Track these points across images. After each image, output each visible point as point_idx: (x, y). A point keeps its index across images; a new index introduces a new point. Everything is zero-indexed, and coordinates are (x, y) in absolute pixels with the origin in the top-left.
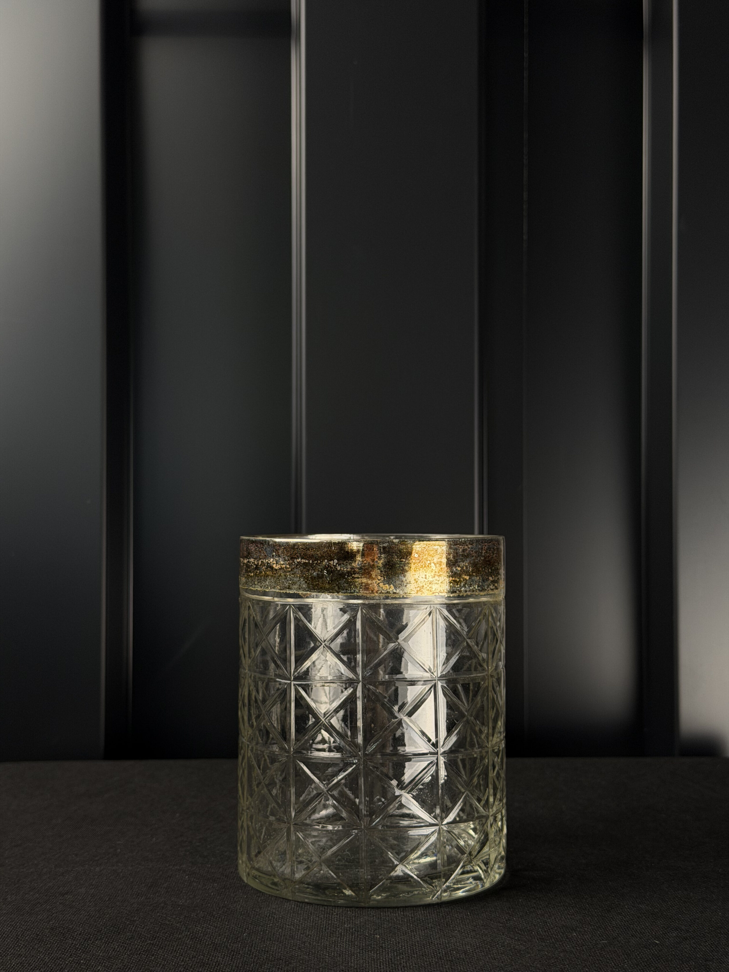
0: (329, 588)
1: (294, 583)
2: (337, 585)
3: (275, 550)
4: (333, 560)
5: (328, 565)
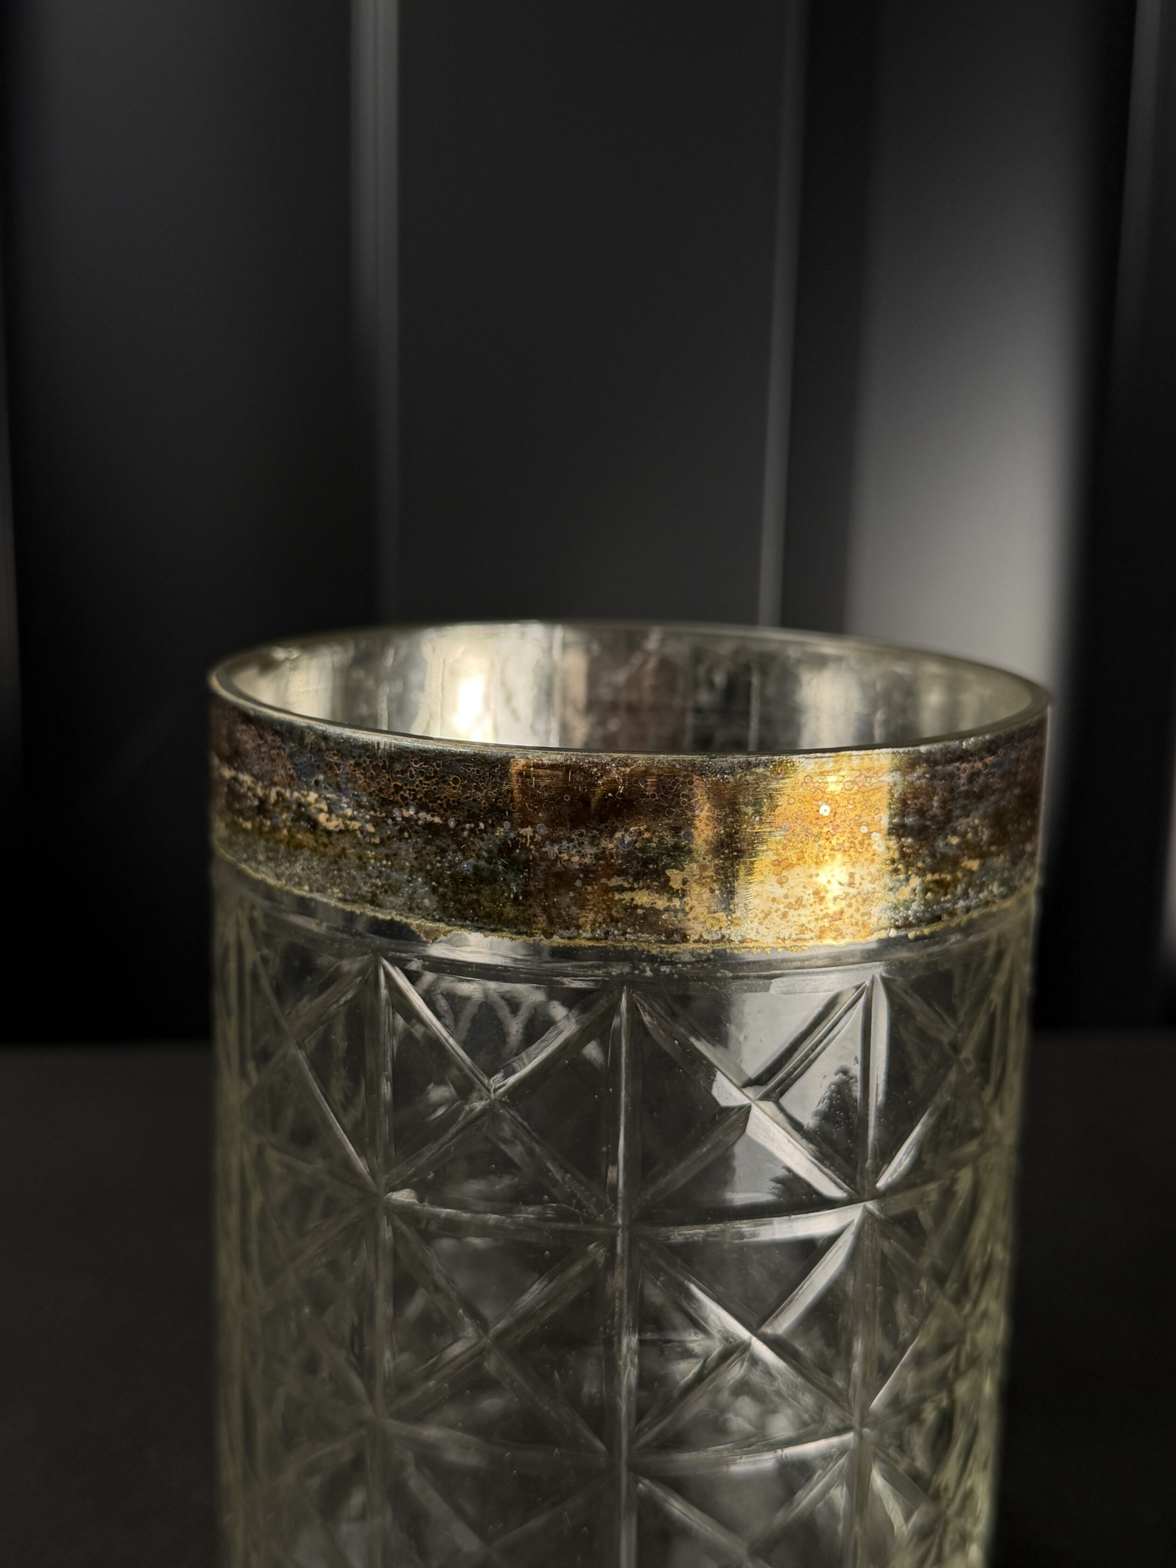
0: (516, 918)
1: (392, 889)
2: (545, 910)
3: (322, 765)
4: (533, 825)
5: (515, 843)
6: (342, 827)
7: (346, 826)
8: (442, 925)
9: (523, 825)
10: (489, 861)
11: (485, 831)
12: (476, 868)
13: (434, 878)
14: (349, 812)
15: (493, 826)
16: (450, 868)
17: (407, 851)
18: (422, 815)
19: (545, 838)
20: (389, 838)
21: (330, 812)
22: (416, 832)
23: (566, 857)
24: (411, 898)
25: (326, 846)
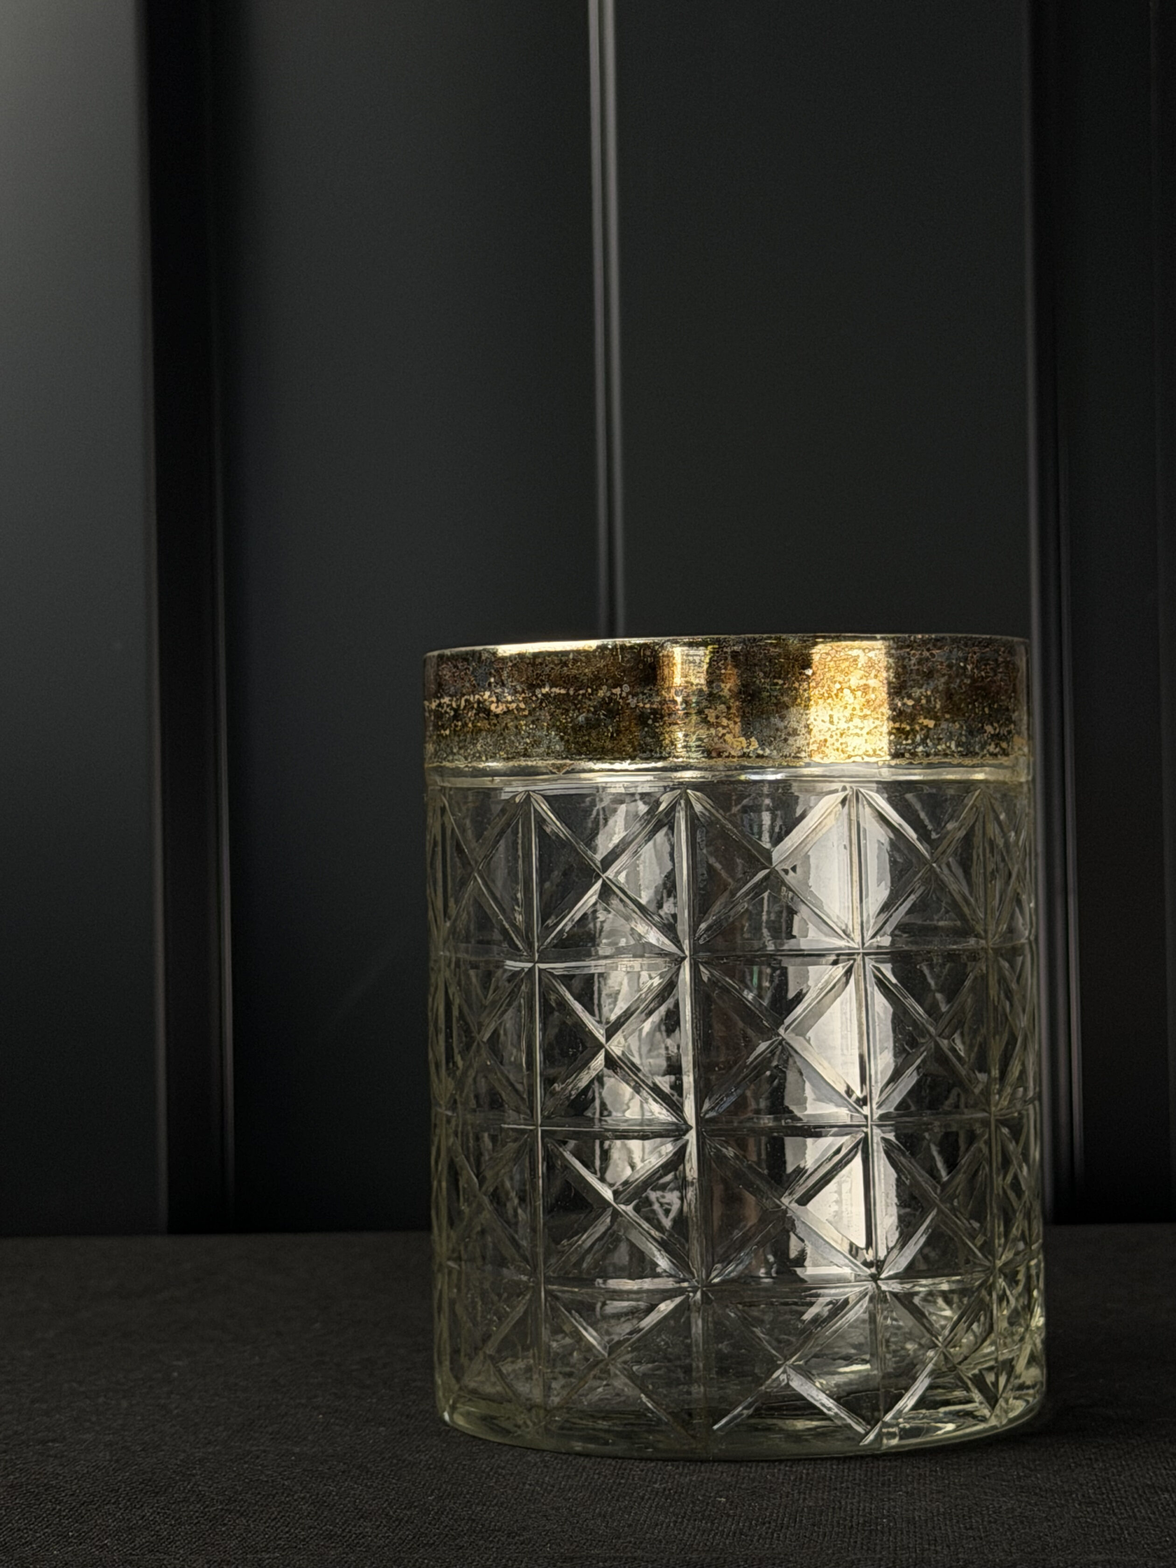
0: (612, 748)
1: (536, 743)
2: (630, 742)
3: (493, 671)
4: (621, 686)
5: (610, 698)
6: (505, 710)
7: (508, 708)
8: (568, 761)
9: (615, 687)
10: (594, 713)
11: (591, 694)
12: (587, 719)
13: (561, 729)
14: (509, 698)
15: (597, 690)
16: (571, 722)
17: (545, 715)
18: (554, 690)
19: (628, 694)
20: (534, 709)
21: (498, 701)
22: (549, 702)
23: (641, 705)
24: (548, 747)
25: (495, 725)
